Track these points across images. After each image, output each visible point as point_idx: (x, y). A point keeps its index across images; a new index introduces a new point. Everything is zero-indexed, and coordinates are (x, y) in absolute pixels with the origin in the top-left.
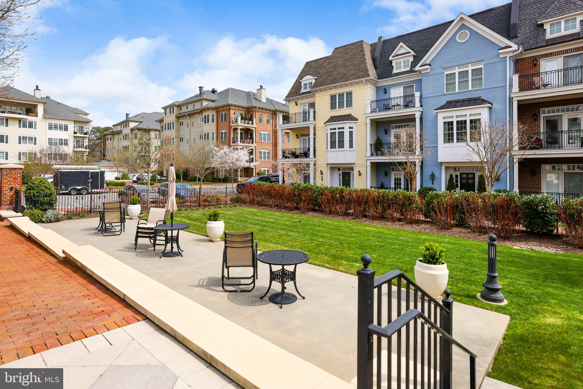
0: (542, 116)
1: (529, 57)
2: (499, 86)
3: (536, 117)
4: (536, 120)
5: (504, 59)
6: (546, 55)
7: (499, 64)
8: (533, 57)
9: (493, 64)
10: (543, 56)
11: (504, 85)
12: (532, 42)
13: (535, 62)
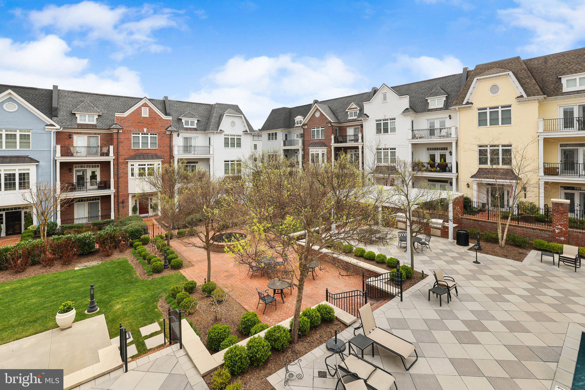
0: (75, 169)
1: (66, 132)
2: (45, 150)
3: (71, 170)
4: (70, 172)
5: (49, 132)
6: (77, 133)
7: (45, 135)
8: (69, 132)
9: (40, 134)
10: (75, 133)
11: (49, 149)
12: (68, 123)
13: (70, 136)
